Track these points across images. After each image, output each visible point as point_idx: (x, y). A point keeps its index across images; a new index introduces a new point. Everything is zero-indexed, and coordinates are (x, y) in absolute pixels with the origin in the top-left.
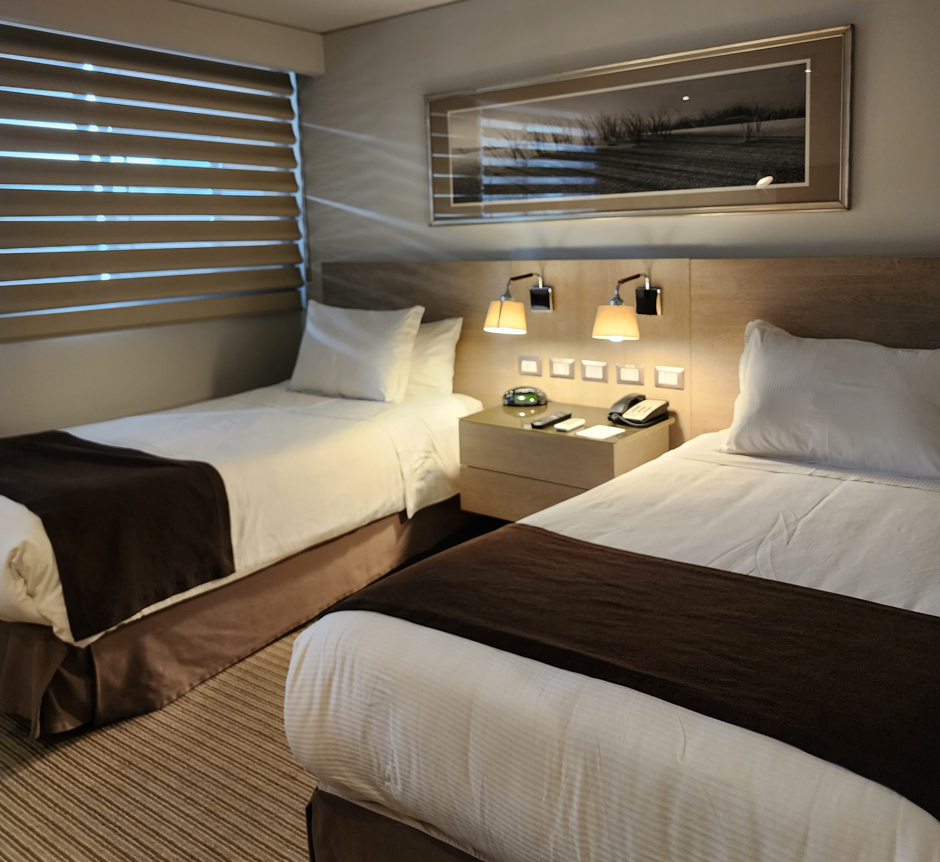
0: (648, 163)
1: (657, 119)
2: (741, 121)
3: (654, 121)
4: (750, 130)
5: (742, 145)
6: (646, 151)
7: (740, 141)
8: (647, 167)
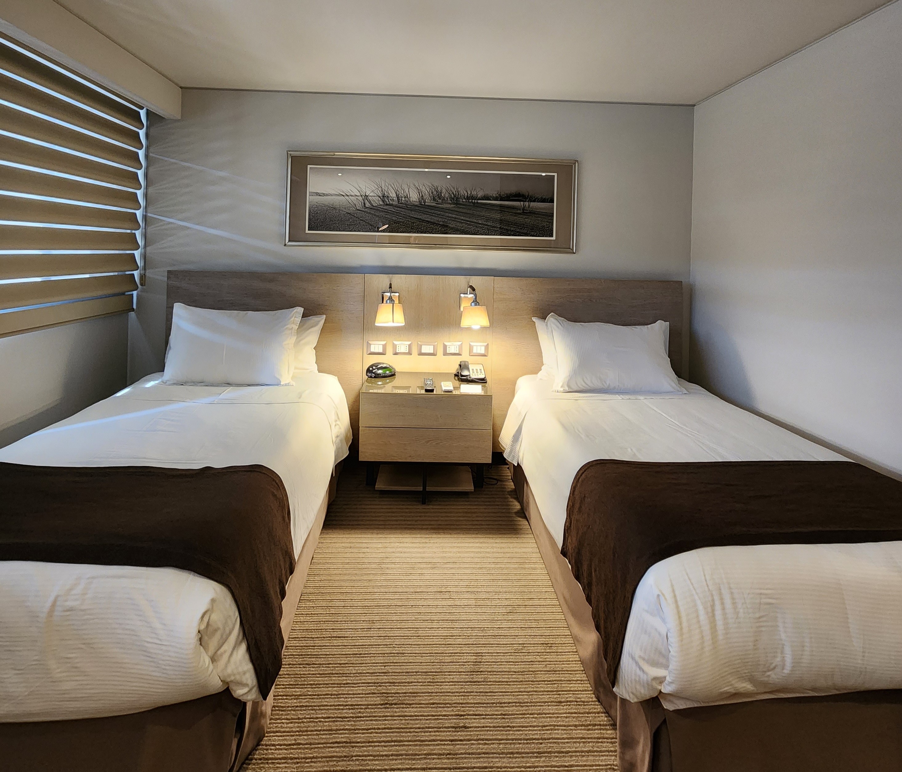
0: (462, 218)
1: (469, 193)
2: (520, 201)
3: (467, 193)
4: (525, 207)
5: (520, 214)
6: (461, 210)
7: (519, 211)
8: (462, 220)
